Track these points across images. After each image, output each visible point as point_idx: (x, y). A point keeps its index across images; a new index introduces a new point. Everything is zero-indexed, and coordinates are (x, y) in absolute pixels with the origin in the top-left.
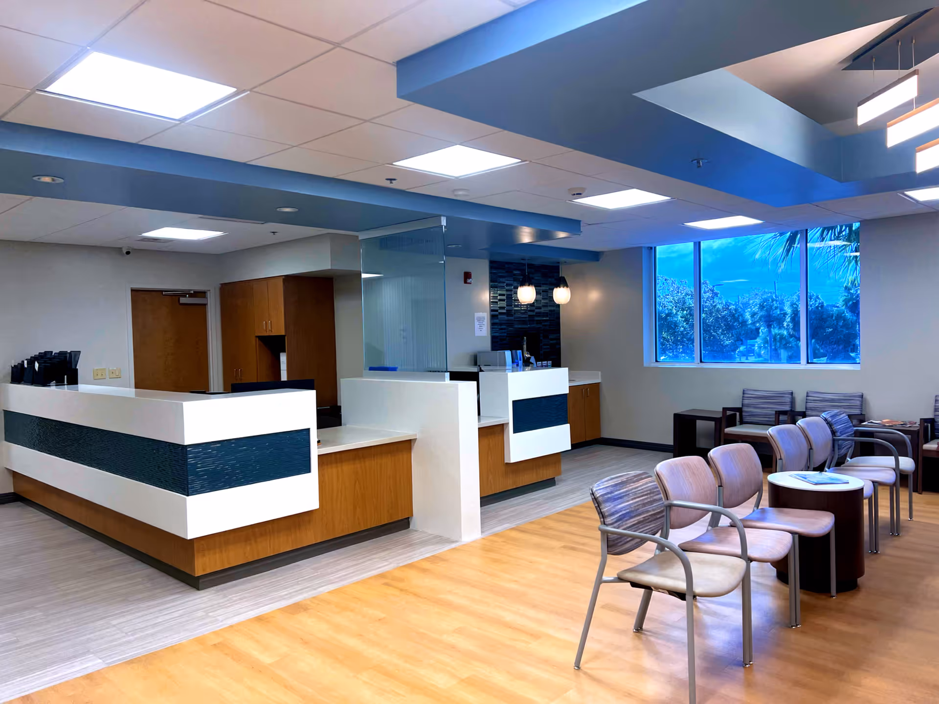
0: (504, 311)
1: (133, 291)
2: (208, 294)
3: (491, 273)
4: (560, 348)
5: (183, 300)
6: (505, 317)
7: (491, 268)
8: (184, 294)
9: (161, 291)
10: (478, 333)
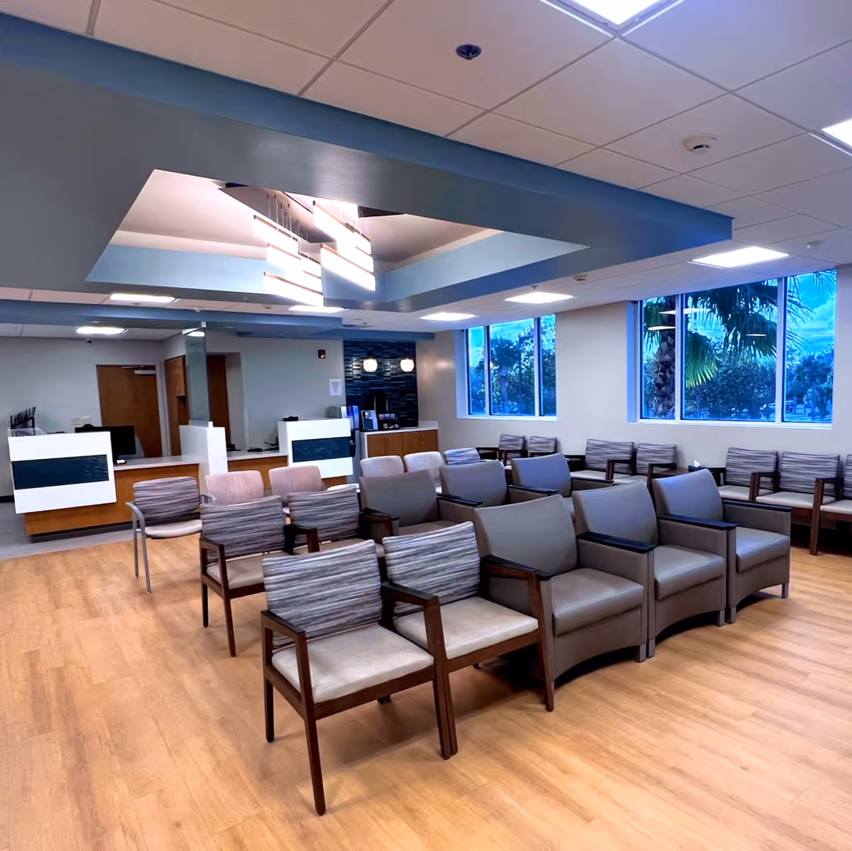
0: (359, 377)
1: (98, 366)
2: (157, 368)
3: (345, 350)
4: (417, 405)
5: (137, 372)
6: (359, 381)
7: (345, 346)
8: (138, 368)
9: (120, 366)
10: (332, 393)
